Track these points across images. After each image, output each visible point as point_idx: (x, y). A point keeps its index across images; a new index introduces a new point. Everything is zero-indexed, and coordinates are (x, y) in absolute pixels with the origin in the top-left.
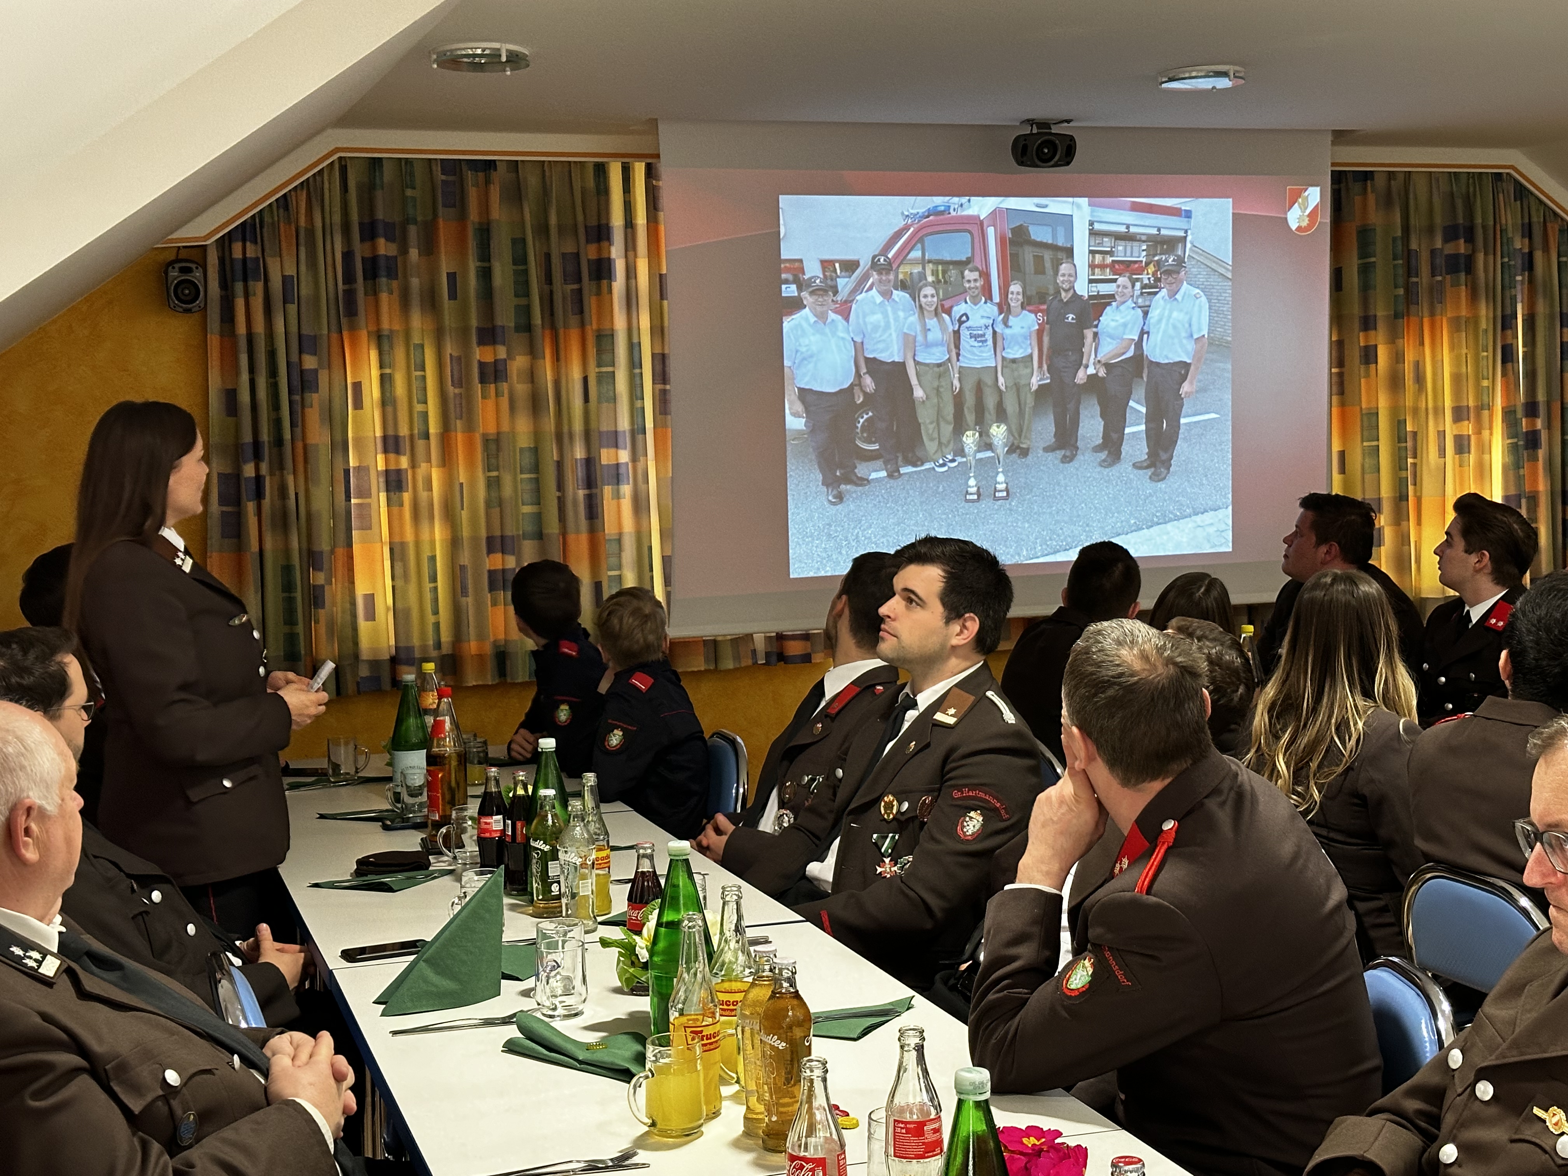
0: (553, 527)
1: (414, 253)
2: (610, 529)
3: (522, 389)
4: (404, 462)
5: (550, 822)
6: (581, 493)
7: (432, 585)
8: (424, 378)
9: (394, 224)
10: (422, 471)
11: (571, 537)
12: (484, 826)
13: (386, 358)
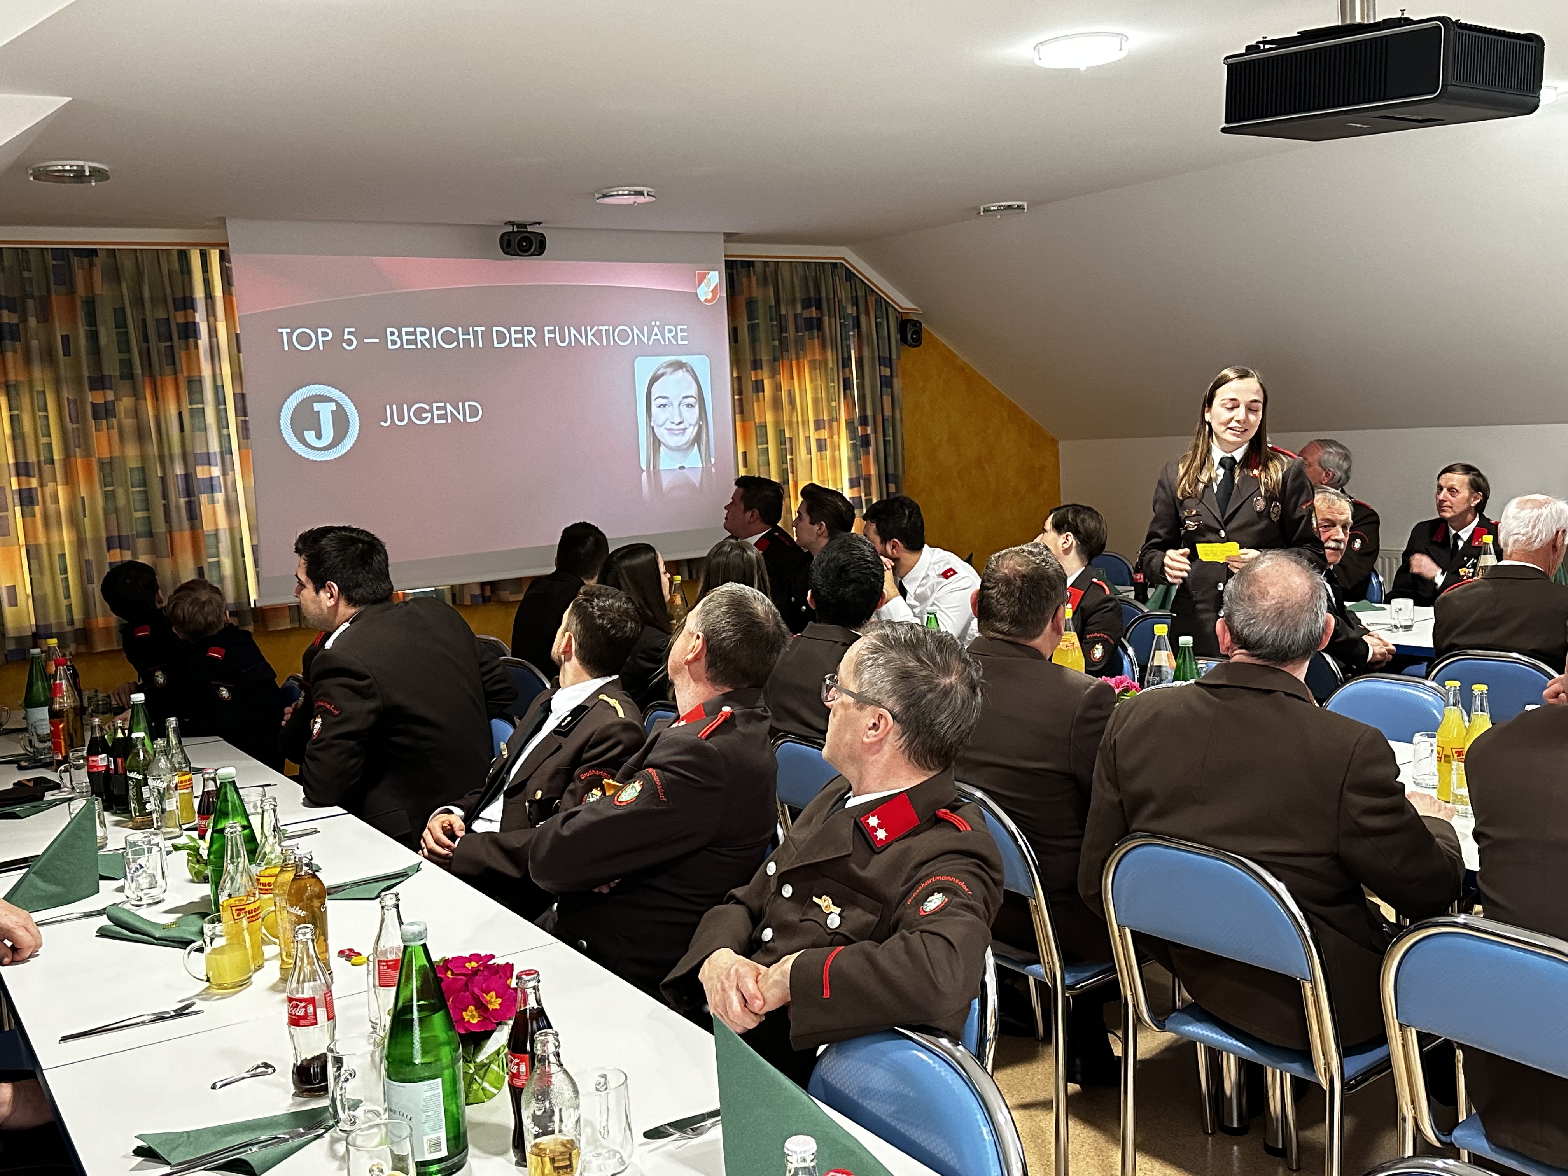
0: (160, 527)
1: (32, 321)
2: (207, 527)
3: (129, 423)
4: (34, 483)
5: (142, 757)
6: (182, 500)
7: (64, 576)
8: (47, 417)
9: (15, 298)
10: (50, 487)
11: (176, 535)
12: (91, 764)
13: (14, 402)
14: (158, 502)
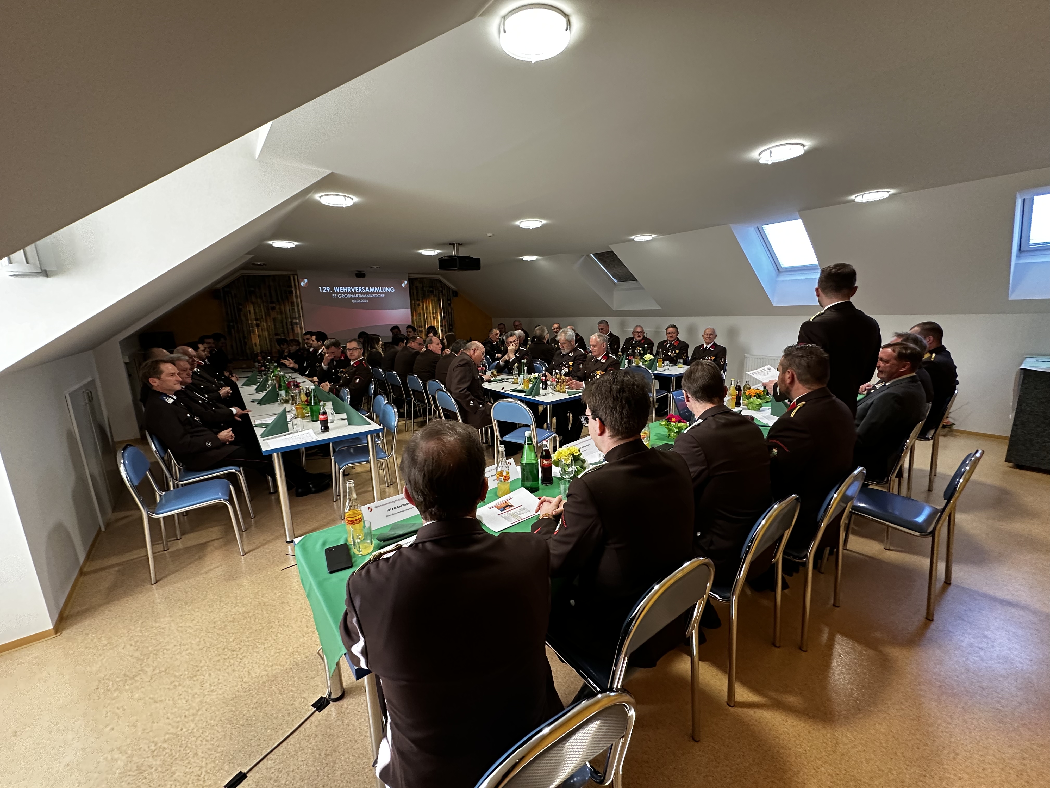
1: (257, 290)
4: (259, 322)
6: (291, 326)
8: (261, 309)
9: (253, 285)
10: (262, 324)
11: (289, 333)
13: (254, 306)
14: (285, 327)
